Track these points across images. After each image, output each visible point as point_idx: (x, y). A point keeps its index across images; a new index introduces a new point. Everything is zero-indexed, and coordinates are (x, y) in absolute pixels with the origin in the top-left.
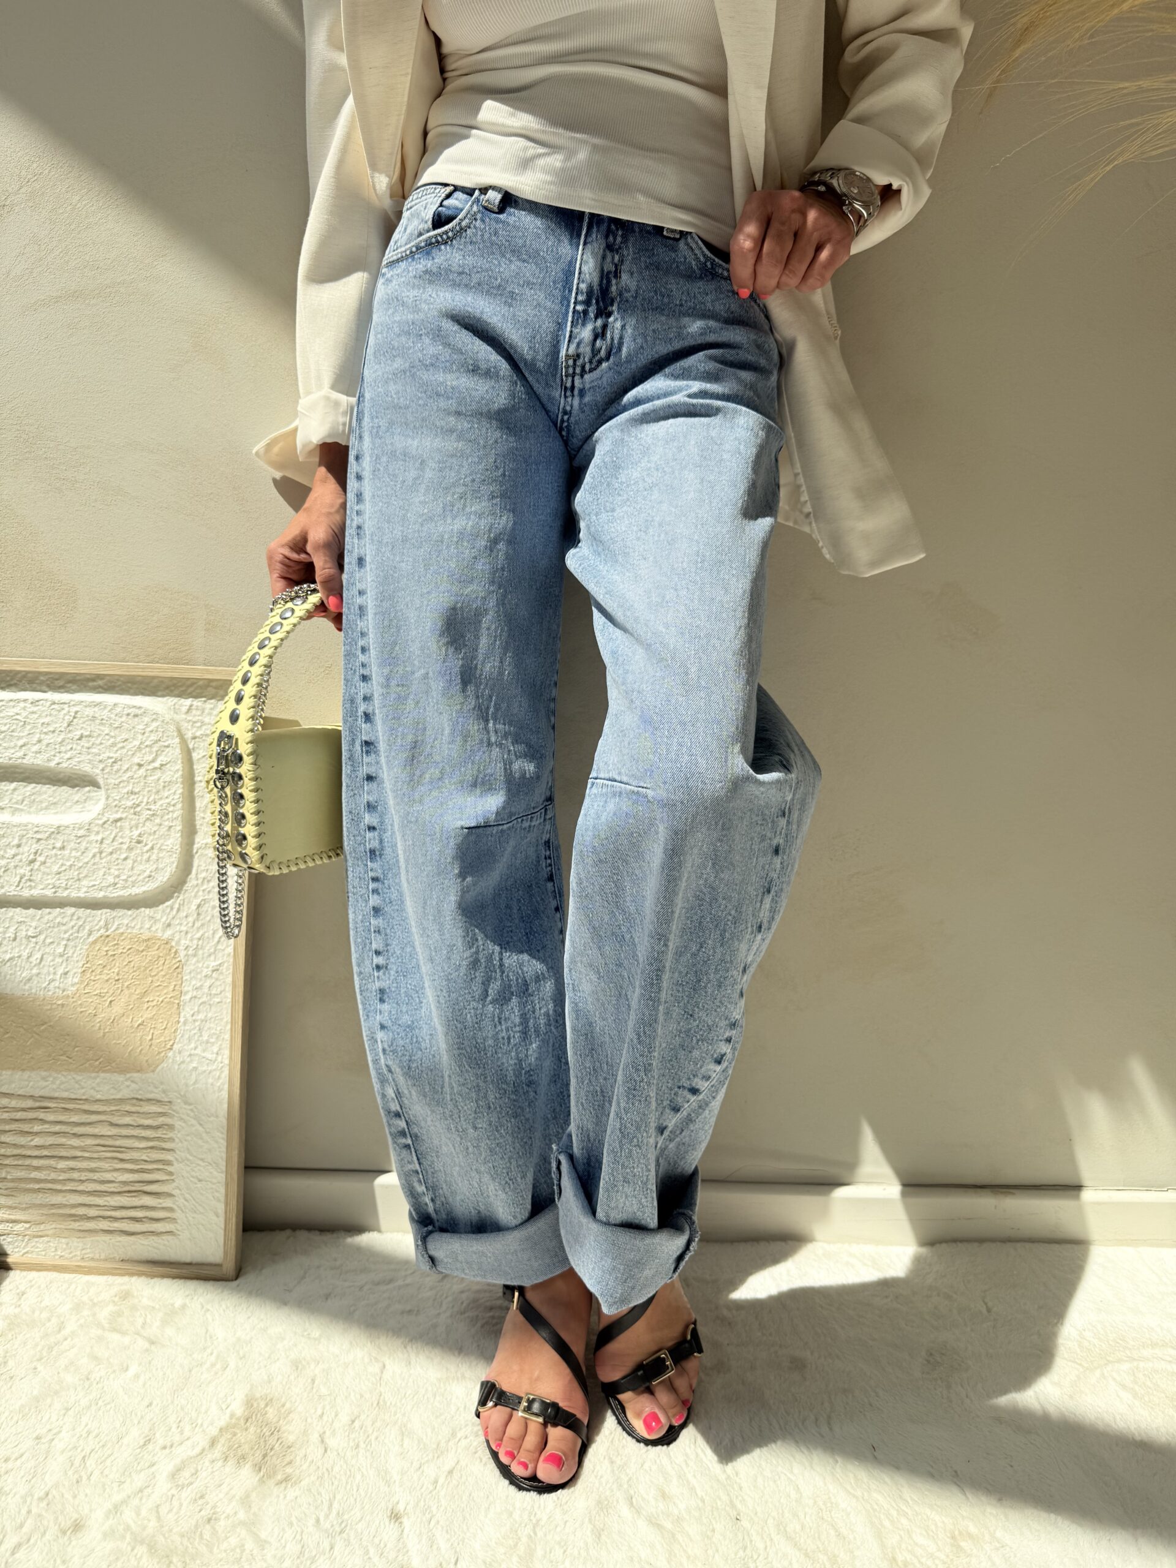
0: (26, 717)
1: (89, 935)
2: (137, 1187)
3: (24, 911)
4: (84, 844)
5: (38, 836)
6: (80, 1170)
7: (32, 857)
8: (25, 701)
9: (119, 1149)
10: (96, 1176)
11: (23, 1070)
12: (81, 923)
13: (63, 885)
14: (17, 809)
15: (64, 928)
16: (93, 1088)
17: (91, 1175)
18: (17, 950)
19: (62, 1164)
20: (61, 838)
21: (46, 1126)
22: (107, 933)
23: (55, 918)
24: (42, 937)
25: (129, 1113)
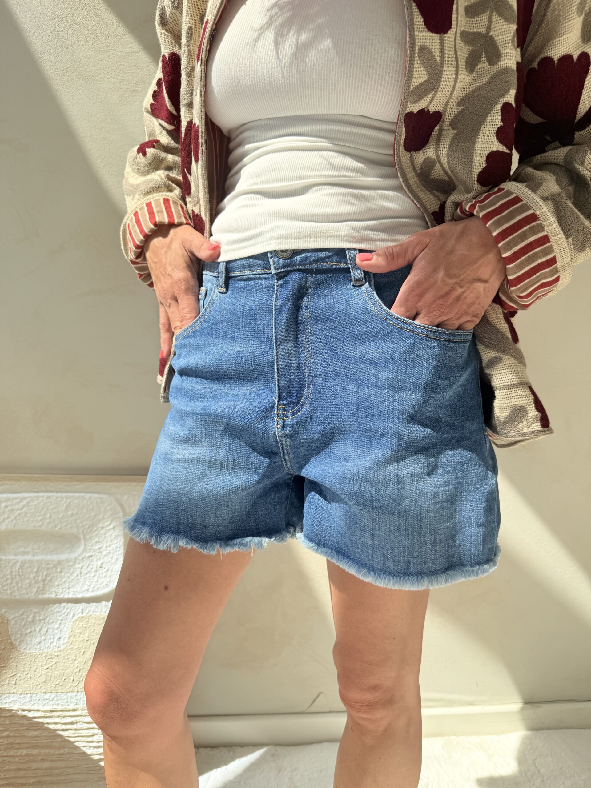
0: (43, 505)
1: (73, 617)
3: (38, 606)
4: (72, 570)
5: (48, 566)
7: (44, 578)
8: (42, 497)
12: (68, 611)
14: (36, 552)
18: (33, 627)
20: (60, 566)
22: (83, 615)
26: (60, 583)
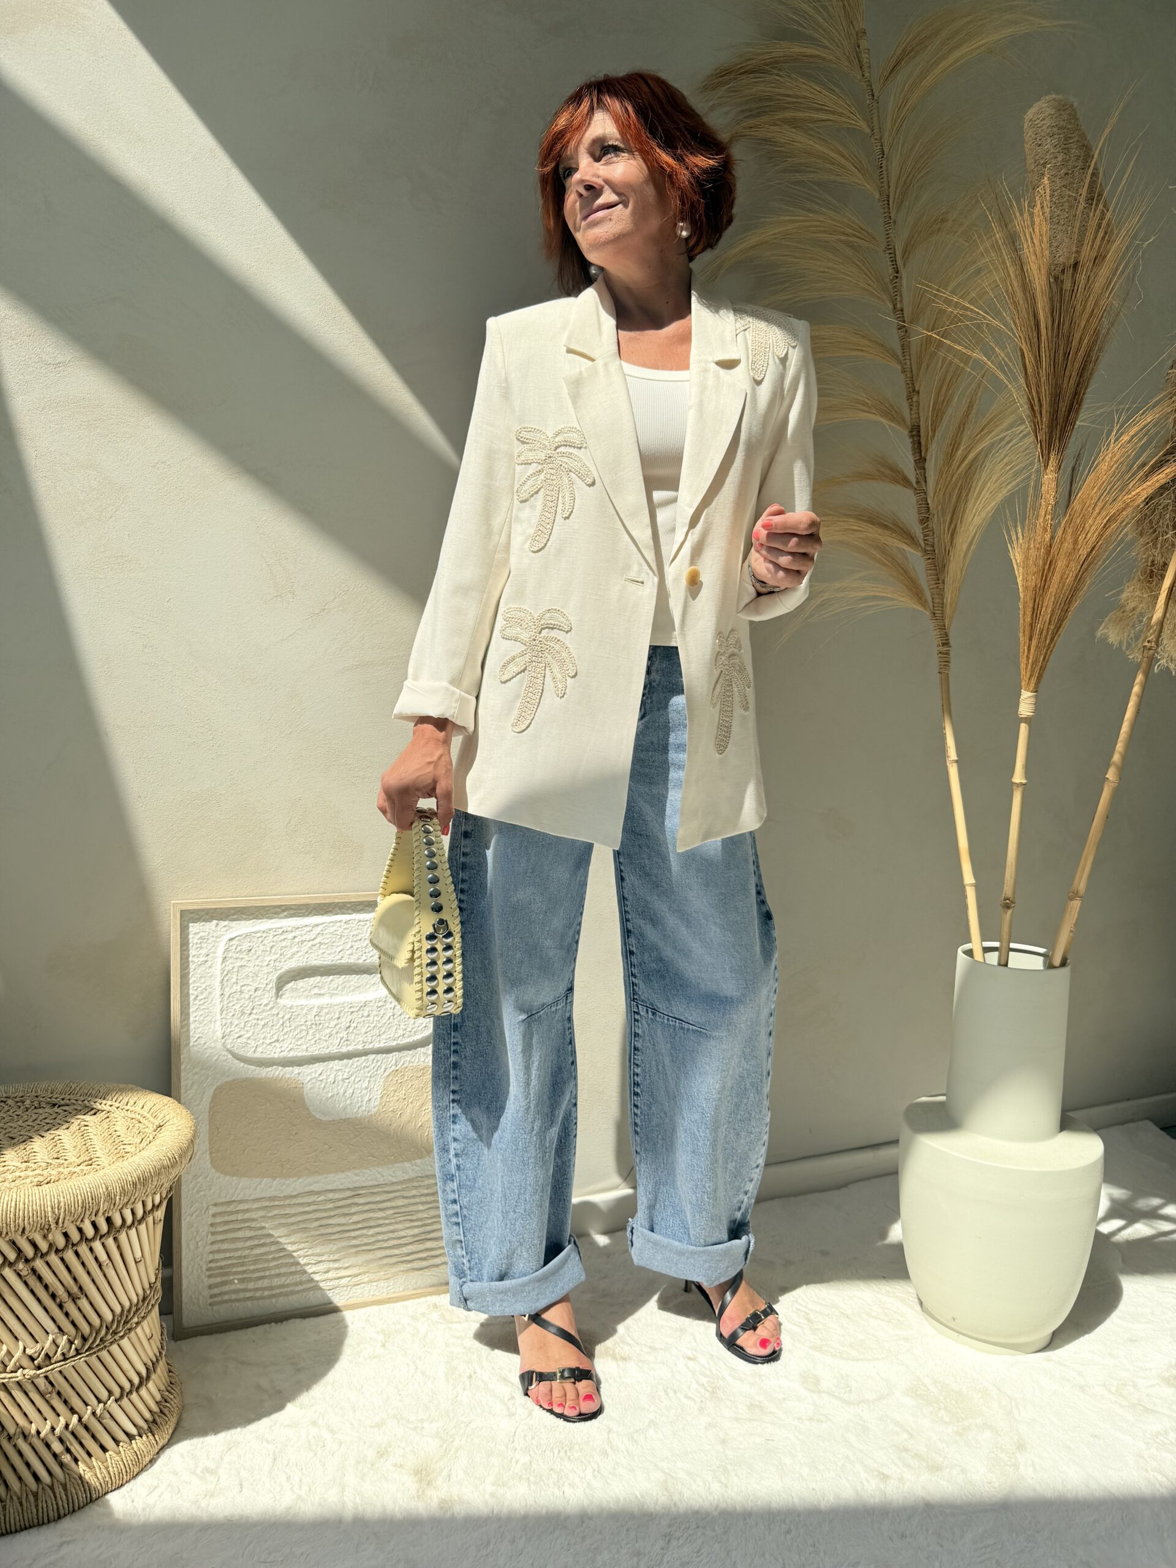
0: (342, 932)
1: (385, 1071)
2: (423, 1237)
3: (340, 1062)
5: (352, 1010)
6: (383, 1233)
7: (348, 1025)
8: (340, 921)
9: (410, 1213)
10: (396, 1235)
11: (343, 1171)
12: (379, 1064)
13: (370, 1040)
14: (334, 994)
15: (367, 1070)
16: (390, 1175)
17: (391, 1235)
18: (336, 1090)
19: (371, 1232)
20: (367, 1009)
21: (360, 1207)
22: (397, 1068)
23: (362, 1063)
24: (353, 1078)
25: (416, 1187)
26: (369, 1029)
